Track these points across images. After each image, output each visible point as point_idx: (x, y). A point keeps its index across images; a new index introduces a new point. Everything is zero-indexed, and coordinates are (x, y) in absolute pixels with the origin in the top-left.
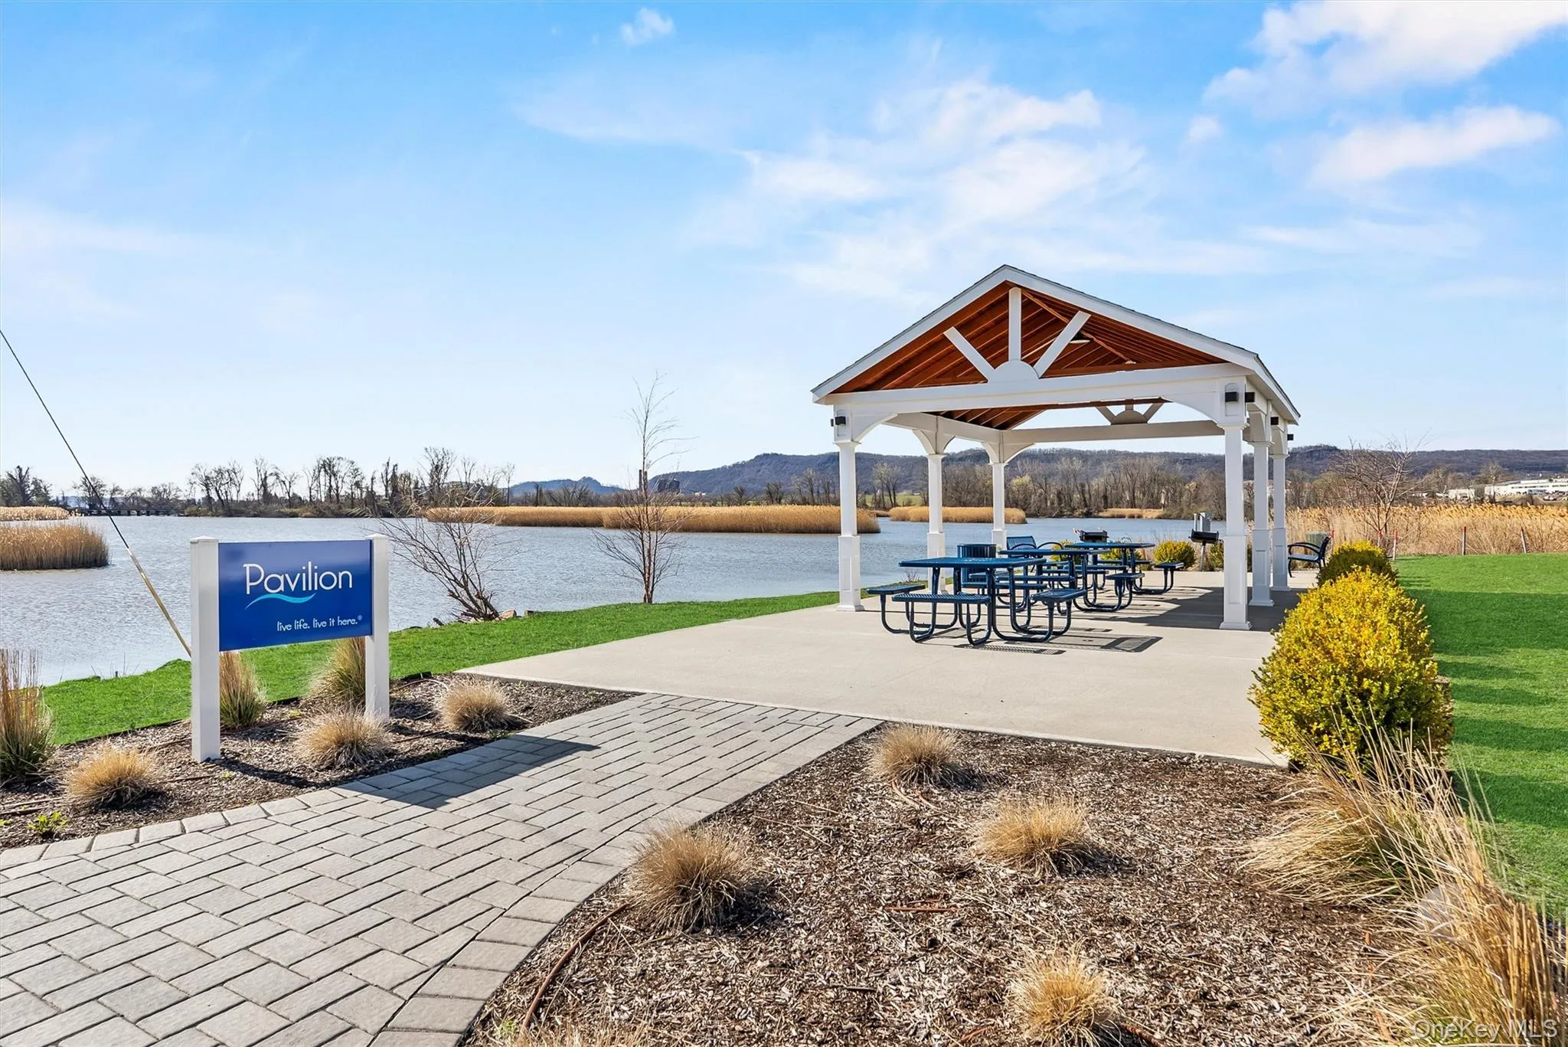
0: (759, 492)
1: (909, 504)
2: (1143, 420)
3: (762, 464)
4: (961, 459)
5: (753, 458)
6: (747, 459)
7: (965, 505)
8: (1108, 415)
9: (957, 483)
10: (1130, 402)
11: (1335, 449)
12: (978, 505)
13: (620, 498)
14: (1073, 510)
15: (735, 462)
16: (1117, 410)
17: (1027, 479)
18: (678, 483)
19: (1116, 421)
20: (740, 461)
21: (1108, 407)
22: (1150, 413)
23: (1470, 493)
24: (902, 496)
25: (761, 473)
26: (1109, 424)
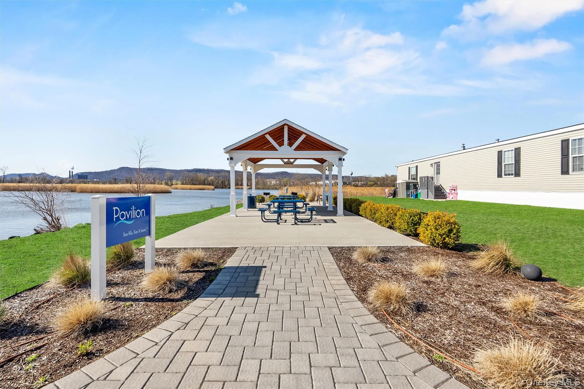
0: (123, 180)
1: (177, 184)
2: (292, 163)
3: (122, 170)
4: (192, 171)
5: (118, 168)
6: (116, 168)
7: (195, 185)
8: (283, 161)
9: (192, 178)
10: (289, 159)
11: (287, 172)
12: (199, 185)
13: (62, 181)
14: (226, 186)
15: (111, 169)
16: (286, 160)
17: (213, 178)
18: (87, 176)
19: (285, 163)
20: (113, 169)
21: (284, 160)
22: (294, 162)
23: (314, 183)
24: (174, 182)
25: (121, 173)
26: (284, 164)
